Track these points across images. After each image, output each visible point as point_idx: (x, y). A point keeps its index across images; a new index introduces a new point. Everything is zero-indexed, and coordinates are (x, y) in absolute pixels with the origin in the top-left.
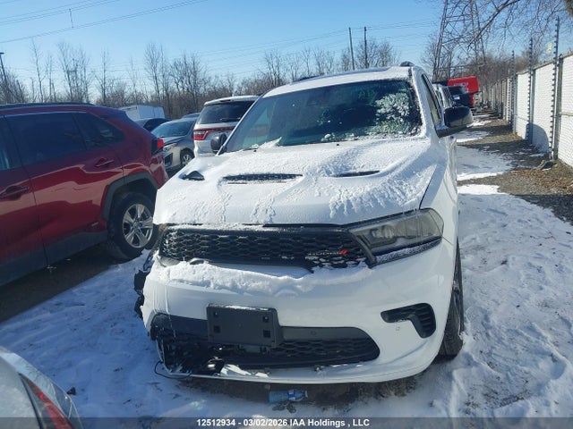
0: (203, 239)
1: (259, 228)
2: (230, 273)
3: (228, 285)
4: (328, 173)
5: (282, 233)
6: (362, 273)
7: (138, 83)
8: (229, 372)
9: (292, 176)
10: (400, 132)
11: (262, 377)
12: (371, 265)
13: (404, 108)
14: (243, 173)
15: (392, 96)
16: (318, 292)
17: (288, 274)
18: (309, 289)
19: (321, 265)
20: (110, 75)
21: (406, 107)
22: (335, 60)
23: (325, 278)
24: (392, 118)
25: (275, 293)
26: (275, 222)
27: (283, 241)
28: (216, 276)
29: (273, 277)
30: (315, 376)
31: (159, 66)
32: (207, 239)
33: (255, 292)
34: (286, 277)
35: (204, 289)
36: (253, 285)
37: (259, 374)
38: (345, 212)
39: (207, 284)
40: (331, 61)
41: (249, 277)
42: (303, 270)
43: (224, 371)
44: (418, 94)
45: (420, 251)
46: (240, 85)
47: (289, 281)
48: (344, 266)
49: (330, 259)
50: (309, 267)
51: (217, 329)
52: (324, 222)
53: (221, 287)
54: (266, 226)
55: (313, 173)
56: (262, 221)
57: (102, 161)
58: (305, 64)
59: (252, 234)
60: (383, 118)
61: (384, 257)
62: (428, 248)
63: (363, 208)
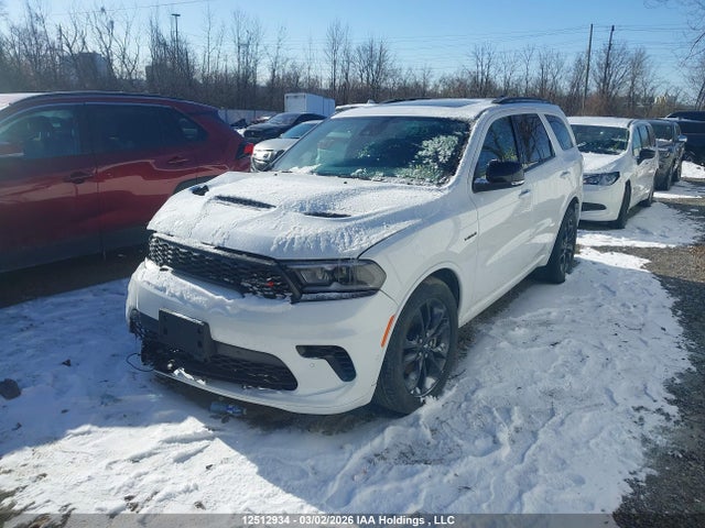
0: (181, 253)
1: (211, 249)
2: (181, 284)
3: (177, 294)
4: (302, 209)
5: (224, 257)
6: (282, 307)
7: (313, 66)
8: (180, 374)
9: (268, 206)
10: (428, 179)
11: (201, 383)
12: (295, 301)
13: (446, 153)
14: (231, 195)
15: (443, 138)
16: (243, 315)
17: (224, 295)
18: (235, 312)
19: (254, 293)
20: (283, 53)
21: (449, 153)
22: (565, 65)
23: (252, 304)
24: (428, 163)
25: (209, 309)
26: (226, 246)
27: (224, 264)
28: (172, 284)
29: (211, 295)
30: (240, 393)
31: (341, 48)
32: (184, 254)
33: (195, 305)
34: (221, 297)
35: (160, 293)
36: (195, 299)
37: (200, 381)
38: (285, 249)
39: (164, 290)
40: (560, 65)
41: (194, 290)
42: (237, 294)
43: (176, 372)
44: (470, 140)
45: (346, 298)
46: (438, 83)
47: (222, 300)
48: (273, 297)
49: (261, 288)
50: (243, 291)
51: (166, 332)
52: (264, 254)
53: (173, 295)
54: (218, 248)
55: (287, 207)
56: (216, 243)
57: (176, 158)
58: (524, 66)
59: (204, 253)
60: (420, 161)
61: (309, 297)
62: (357, 297)
63: (302, 248)
